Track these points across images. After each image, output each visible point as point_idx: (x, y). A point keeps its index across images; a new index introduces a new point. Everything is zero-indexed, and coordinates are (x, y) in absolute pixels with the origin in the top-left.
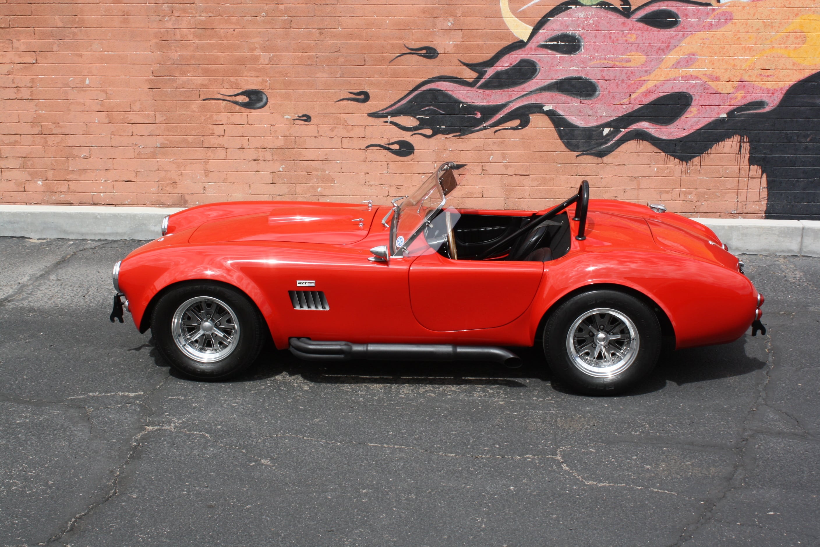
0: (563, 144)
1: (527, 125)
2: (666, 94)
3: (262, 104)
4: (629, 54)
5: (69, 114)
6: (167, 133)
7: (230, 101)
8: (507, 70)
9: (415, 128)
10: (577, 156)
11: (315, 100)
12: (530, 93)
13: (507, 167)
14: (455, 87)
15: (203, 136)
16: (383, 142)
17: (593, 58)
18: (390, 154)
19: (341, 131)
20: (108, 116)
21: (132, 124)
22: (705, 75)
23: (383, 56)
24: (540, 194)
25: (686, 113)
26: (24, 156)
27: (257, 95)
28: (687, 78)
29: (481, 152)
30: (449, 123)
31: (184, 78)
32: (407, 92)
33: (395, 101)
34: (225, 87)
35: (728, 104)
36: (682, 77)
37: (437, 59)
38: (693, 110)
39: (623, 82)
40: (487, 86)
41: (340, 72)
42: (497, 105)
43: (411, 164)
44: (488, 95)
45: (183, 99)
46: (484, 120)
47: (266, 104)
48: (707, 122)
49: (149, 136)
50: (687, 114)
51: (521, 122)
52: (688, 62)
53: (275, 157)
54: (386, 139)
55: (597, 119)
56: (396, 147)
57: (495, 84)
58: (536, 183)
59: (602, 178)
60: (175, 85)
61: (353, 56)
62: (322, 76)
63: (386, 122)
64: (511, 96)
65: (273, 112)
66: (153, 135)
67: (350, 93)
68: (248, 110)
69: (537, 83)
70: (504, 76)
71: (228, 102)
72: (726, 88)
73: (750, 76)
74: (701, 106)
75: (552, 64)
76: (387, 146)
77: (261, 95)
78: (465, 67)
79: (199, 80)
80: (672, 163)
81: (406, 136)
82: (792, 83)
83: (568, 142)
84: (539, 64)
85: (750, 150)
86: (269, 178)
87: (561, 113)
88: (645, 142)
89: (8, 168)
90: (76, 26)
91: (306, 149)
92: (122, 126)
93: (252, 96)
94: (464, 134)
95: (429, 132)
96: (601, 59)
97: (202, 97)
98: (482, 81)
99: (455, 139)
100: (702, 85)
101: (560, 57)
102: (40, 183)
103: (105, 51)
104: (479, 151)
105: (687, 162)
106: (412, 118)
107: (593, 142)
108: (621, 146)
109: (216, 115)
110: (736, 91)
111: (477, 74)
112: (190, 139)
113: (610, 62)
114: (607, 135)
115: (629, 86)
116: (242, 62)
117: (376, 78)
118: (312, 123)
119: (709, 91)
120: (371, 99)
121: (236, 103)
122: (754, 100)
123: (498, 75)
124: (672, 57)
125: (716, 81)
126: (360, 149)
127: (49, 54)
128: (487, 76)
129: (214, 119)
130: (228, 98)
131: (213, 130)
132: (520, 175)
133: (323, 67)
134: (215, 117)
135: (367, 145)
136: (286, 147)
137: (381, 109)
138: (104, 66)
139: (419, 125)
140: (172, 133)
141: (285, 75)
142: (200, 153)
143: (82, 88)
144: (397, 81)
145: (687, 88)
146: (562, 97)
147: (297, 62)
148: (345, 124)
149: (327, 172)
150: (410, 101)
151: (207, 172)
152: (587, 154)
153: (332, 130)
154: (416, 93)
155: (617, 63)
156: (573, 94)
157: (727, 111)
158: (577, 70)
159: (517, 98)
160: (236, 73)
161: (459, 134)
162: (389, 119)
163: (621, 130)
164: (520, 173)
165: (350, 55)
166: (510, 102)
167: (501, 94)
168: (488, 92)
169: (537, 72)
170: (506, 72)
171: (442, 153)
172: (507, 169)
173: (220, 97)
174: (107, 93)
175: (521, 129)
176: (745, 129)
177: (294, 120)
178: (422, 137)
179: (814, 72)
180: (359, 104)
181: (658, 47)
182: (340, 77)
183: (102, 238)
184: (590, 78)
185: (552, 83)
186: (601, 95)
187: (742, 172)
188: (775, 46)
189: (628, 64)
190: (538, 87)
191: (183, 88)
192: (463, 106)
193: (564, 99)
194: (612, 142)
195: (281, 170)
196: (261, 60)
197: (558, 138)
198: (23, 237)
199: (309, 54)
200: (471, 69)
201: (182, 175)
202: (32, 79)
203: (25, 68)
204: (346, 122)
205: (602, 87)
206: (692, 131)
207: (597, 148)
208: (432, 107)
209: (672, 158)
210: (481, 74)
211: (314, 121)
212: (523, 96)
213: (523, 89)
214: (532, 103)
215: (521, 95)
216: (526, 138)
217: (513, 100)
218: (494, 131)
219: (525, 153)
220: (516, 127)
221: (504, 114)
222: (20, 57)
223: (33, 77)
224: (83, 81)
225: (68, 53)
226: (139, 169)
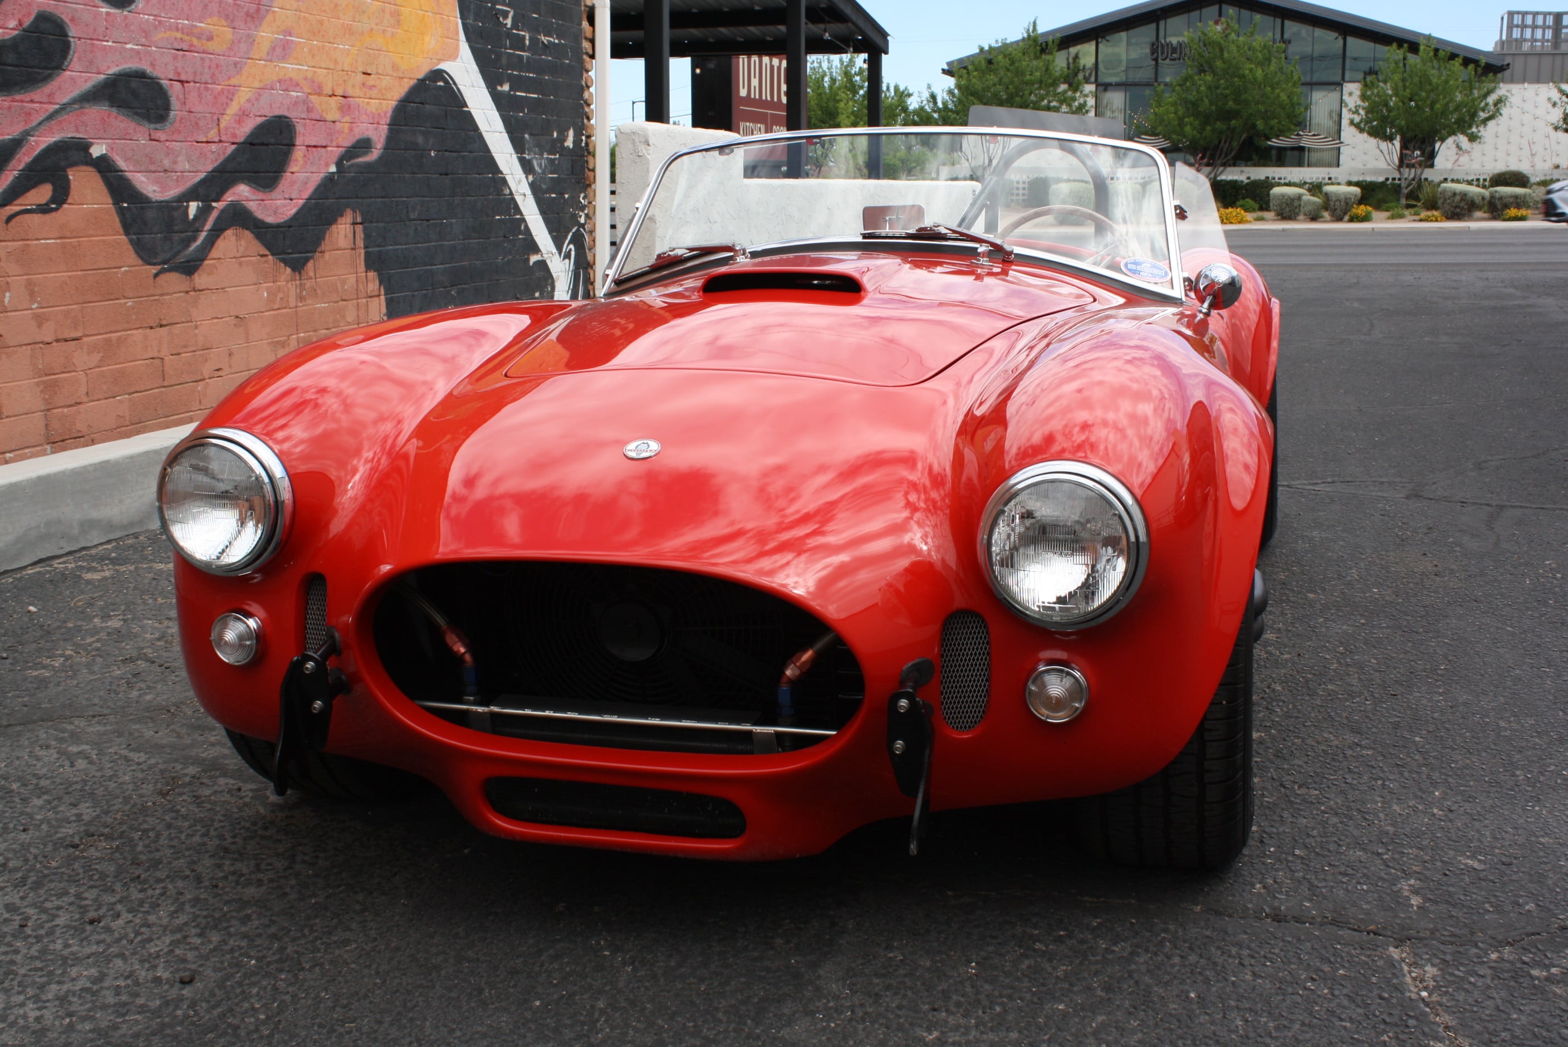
0: (130, 247)
1: (67, 197)
2: (264, 119)
4: (209, 21)
8: (14, 38)
10: (156, 276)
12: (64, 108)
13: (40, 320)
17: (160, 22)
22: (306, 79)
24: (105, 387)
25: (292, 164)
28: (288, 84)
35: (334, 144)
36: (280, 81)
38: (299, 153)
39: (207, 89)
42: (4, 142)
48: (317, 183)
50: (293, 167)
51: (54, 191)
52: (282, 50)
55: (177, 181)
58: (96, 357)
59: (196, 327)
64: (28, 115)
69: (72, 78)
72: (330, 108)
73: (353, 86)
74: (308, 146)
75: (95, 30)
80: (283, 277)
82: (393, 103)
83: (138, 239)
84: (72, 32)
85: (365, 240)
87: (121, 163)
88: (247, 233)
96: (170, 29)
100: (304, 102)
101: (108, 14)
105: (300, 274)
107: (176, 237)
108: (216, 245)
110: (343, 117)
113: (187, 38)
114: (196, 217)
115: (215, 97)
119: (314, 116)
122: (362, 137)
124: (266, 35)
125: (319, 94)
132: (66, 341)
145: (288, 108)
146: (120, 122)
152: (169, 270)
155: (195, 41)
156: (136, 114)
157: (335, 159)
158: (138, 52)
159: (40, 124)
163: (214, 204)
164: (65, 335)
166: (27, 133)
167: (10, 108)
169: (71, 52)
170: (13, 45)
172: (40, 326)
175: (56, 209)
176: (357, 197)
179: (413, 82)
181: (245, 10)
184: (159, 75)
185: (100, 83)
186: (178, 120)
187: (361, 286)
188: (373, 26)
189: (211, 46)
190: (76, 93)
193: (122, 125)
194: (203, 235)
197: (121, 231)
205: (178, 98)
206: (301, 202)
207: (182, 254)
209: (282, 265)
212: (51, 117)
213: (49, 96)
214: (69, 136)
215: (48, 114)
216: (68, 234)
217: (34, 129)
218: (5, 218)
219: (69, 277)
220: (47, 204)
221: (21, 167)
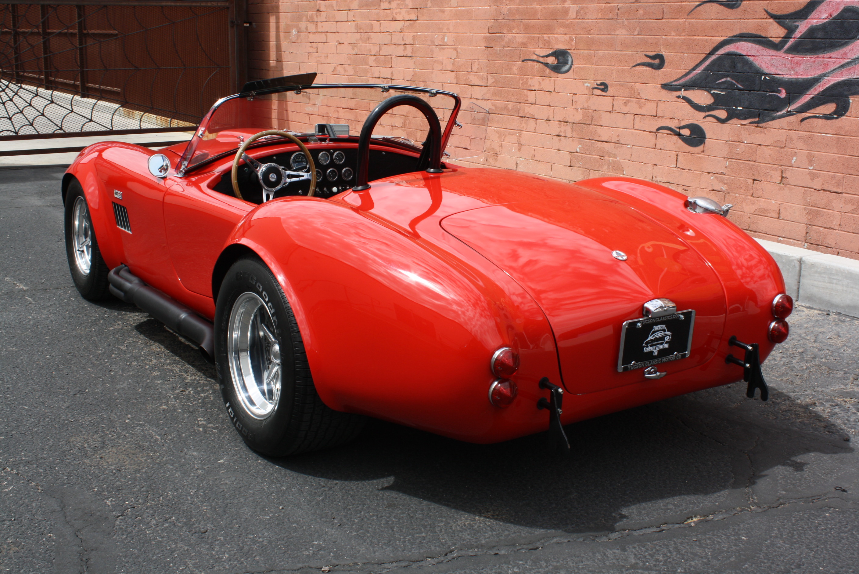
1: (845, 113)
3: (567, 67)
5: (433, 72)
6: (494, 98)
7: (542, 63)
8: (825, 24)
9: (709, 108)
11: (613, 64)
12: (853, 61)
13: (813, 177)
14: (758, 51)
15: (520, 103)
16: (673, 125)
18: (680, 141)
19: (633, 107)
20: (457, 77)
21: (472, 86)
23: (681, 7)
24: (854, 226)
26: (405, 114)
27: (564, 57)
29: (782, 149)
30: (747, 103)
31: (510, 36)
32: (703, 56)
33: (690, 69)
34: (540, 47)
37: (739, 9)
40: (796, 49)
41: (638, 29)
42: (807, 79)
43: (700, 158)
44: (797, 63)
45: (507, 59)
46: (789, 100)
47: (571, 67)
49: (482, 99)
51: (837, 107)
53: (574, 134)
54: (677, 121)
56: (686, 132)
57: (808, 47)
58: (849, 208)
60: (503, 43)
61: (652, 6)
62: (621, 33)
63: (679, 97)
64: (826, 65)
65: (576, 77)
66: (485, 100)
67: (646, 56)
68: (556, 74)
70: (820, 34)
71: (541, 64)
76: (678, 130)
77: (568, 57)
78: (771, 20)
79: (520, 38)
81: (698, 118)
86: (566, 158)
89: (395, 126)
91: (602, 126)
92: (465, 87)
93: (560, 58)
94: (763, 121)
95: (722, 114)
97: (522, 59)
98: (791, 42)
99: (752, 127)
103: (459, 7)
104: (780, 147)
106: (706, 93)
109: (531, 78)
111: (786, 31)
112: (510, 105)
116: (554, 15)
117: (673, 37)
118: (609, 94)
120: (666, 64)
121: (546, 65)
123: (812, 32)
126: (650, 132)
127: (425, 10)
128: (798, 34)
129: (529, 84)
130: (541, 60)
131: (527, 96)
132: (830, 192)
133: (623, 22)
134: (530, 82)
135: (657, 127)
136: (584, 122)
137: (675, 79)
138: (457, 23)
139: (713, 104)
140: (497, 98)
141: (589, 32)
142: (515, 122)
143: (442, 46)
144: (694, 40)
147: (600, 16)
148: (639, 97)
149: (618, 159)
150: (706, 69)
151: (520, 145)
153: (626, 104)
154: (713, 58)
159: (834, 70)
160: (549, 30)
161: (757, 119)
162: (683, 93)
164: (829, 189)
165: (649, 6)
166: (825, 75)
167: (814, 61)
168: (797, 58)
170: (823, 27)
171: (737, 145)
172: (812, 179)
173: (535, 57)
174: (457, 52)
175: (836, 118)
177: (593, 88)
178: (714, 120)
180: (654, 70)
182: (638, 35)
191: (508, 47)
192: (765, 78)
195: (578, 150)
196: (570, 14)
199: (611, 5)
200: (778, 23)
201: (501, 146)
202: (414, 36)
203: (411, 24)
204: (639, 94)
208: (729, 79)
210: (791, 31)
211: (611, 91)
212: (843, 66)
213: (844, 54)
214: (855, 77)
215: (841, 64)
216: (842, 133)
217: (829, 73)
218: (800, 119)
219: (838, 157)
220: (830, 114)
221: (816, 93)
222: (409, 14)
223: (415, 34)
224: (443, 39)
225: (436, 9)
226: (473, 137)
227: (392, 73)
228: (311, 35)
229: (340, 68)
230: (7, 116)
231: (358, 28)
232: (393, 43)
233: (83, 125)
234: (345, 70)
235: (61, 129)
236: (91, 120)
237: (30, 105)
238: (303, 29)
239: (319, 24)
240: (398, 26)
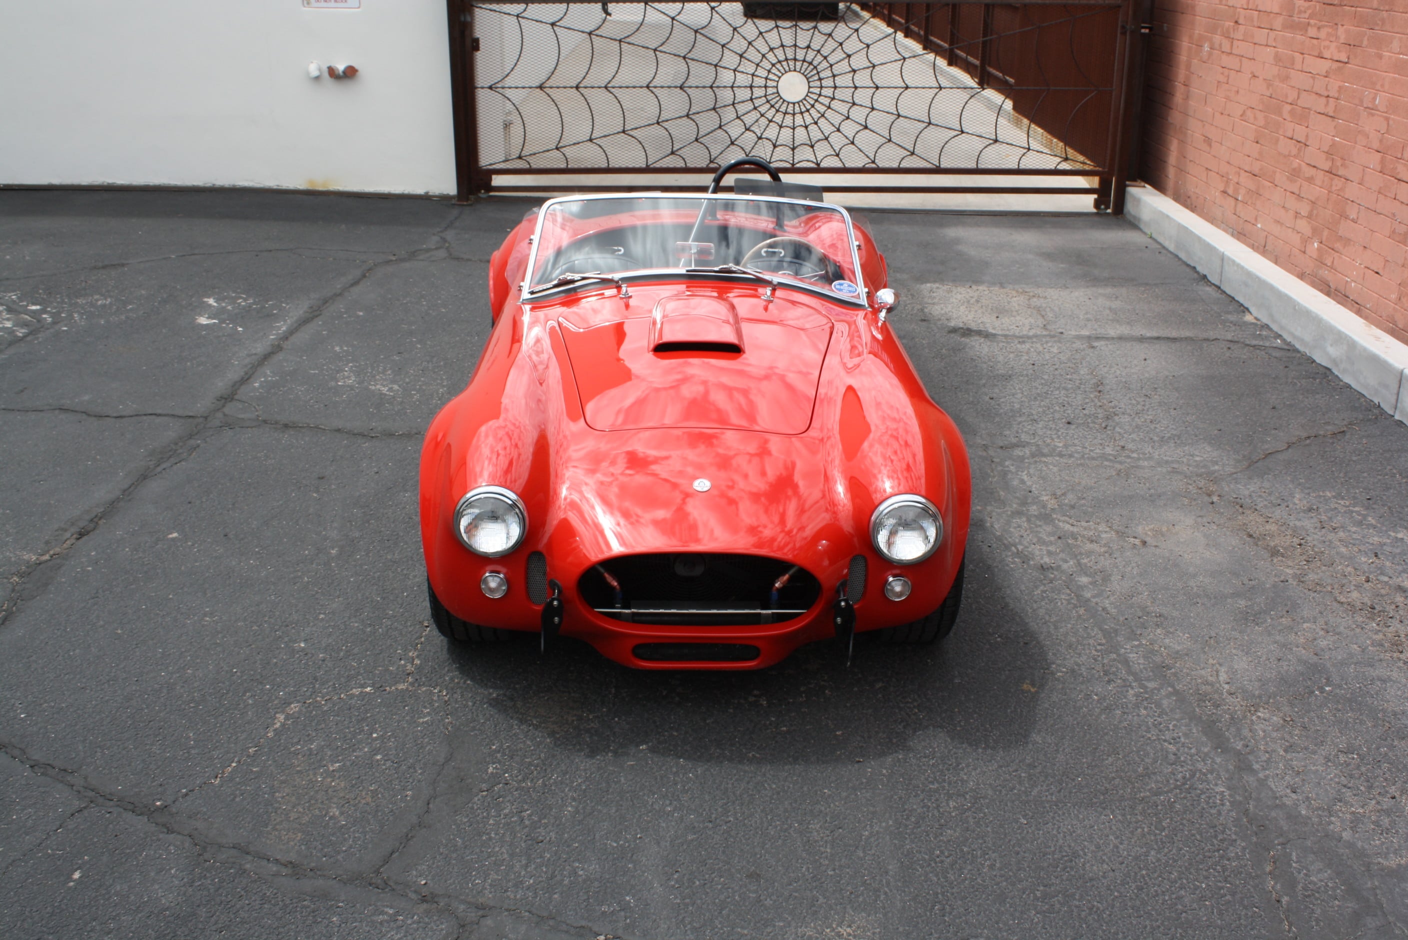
5: (1355, 147)
20: (1382, 161)
21: (1399, 180)
90: (1387, 8)
102: (1316, 244)
103: (1401, 54)
127: (1359, 50)
138: (1395, 78)
143: (1371, 110)
174: (1388, 124)
183: (1293, 343)
198: (1247, 309)
202: (1340, 87)
203: (1339, 68)
222: (1339, 51)
223: (1341, 84)
224: (1374, 99)
225: (1373, 51)
226: (1389, 259)
227: (1307, 136)
228: (1224, 57)
229: (1249, 113)
230: (809, 142)
231: (1278, 58)
232: (1314, 90)
233: (903, 159)
234: (1255, 118)
235: (873, 162)
236: (913, 153)
237: (838, 130)
238: (1217, 46)
239: (1235, 42)
240: (1324, 66)
